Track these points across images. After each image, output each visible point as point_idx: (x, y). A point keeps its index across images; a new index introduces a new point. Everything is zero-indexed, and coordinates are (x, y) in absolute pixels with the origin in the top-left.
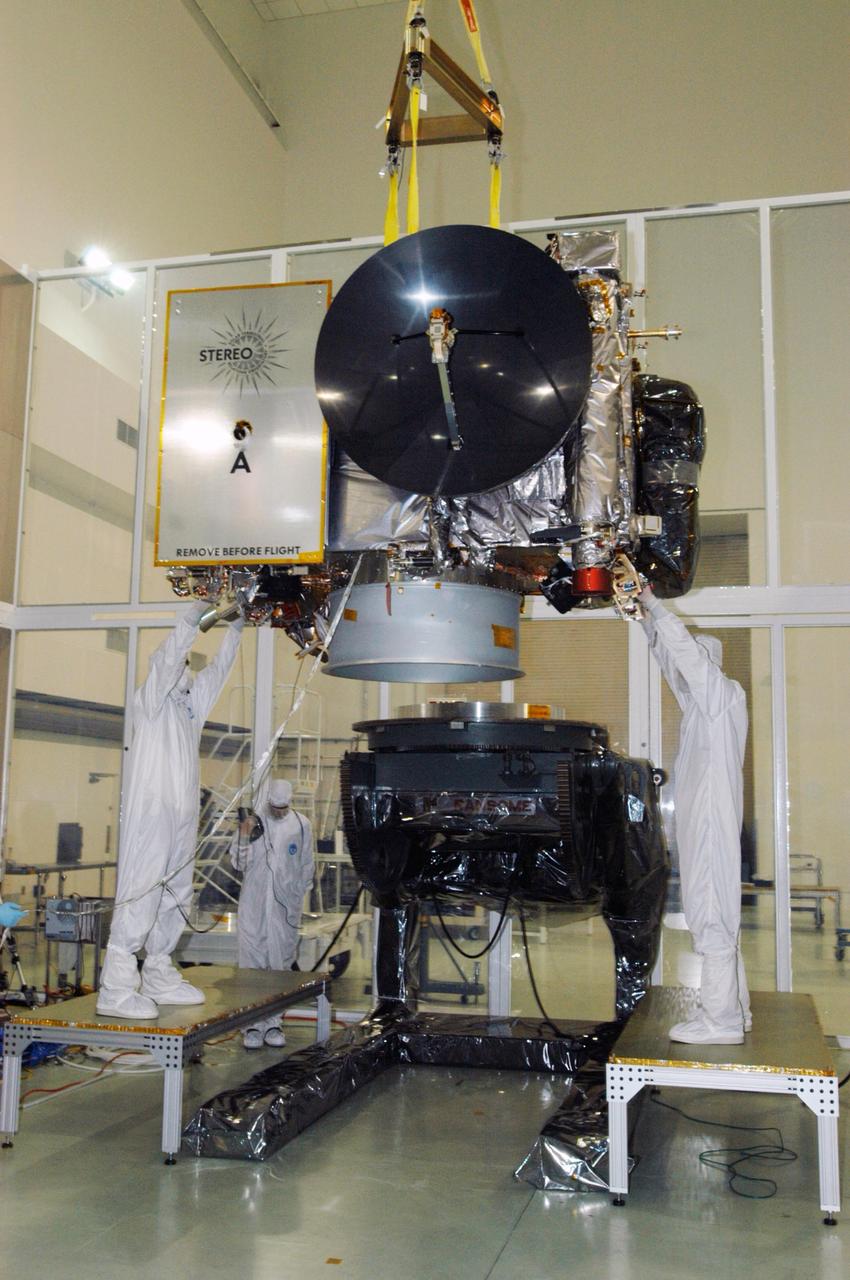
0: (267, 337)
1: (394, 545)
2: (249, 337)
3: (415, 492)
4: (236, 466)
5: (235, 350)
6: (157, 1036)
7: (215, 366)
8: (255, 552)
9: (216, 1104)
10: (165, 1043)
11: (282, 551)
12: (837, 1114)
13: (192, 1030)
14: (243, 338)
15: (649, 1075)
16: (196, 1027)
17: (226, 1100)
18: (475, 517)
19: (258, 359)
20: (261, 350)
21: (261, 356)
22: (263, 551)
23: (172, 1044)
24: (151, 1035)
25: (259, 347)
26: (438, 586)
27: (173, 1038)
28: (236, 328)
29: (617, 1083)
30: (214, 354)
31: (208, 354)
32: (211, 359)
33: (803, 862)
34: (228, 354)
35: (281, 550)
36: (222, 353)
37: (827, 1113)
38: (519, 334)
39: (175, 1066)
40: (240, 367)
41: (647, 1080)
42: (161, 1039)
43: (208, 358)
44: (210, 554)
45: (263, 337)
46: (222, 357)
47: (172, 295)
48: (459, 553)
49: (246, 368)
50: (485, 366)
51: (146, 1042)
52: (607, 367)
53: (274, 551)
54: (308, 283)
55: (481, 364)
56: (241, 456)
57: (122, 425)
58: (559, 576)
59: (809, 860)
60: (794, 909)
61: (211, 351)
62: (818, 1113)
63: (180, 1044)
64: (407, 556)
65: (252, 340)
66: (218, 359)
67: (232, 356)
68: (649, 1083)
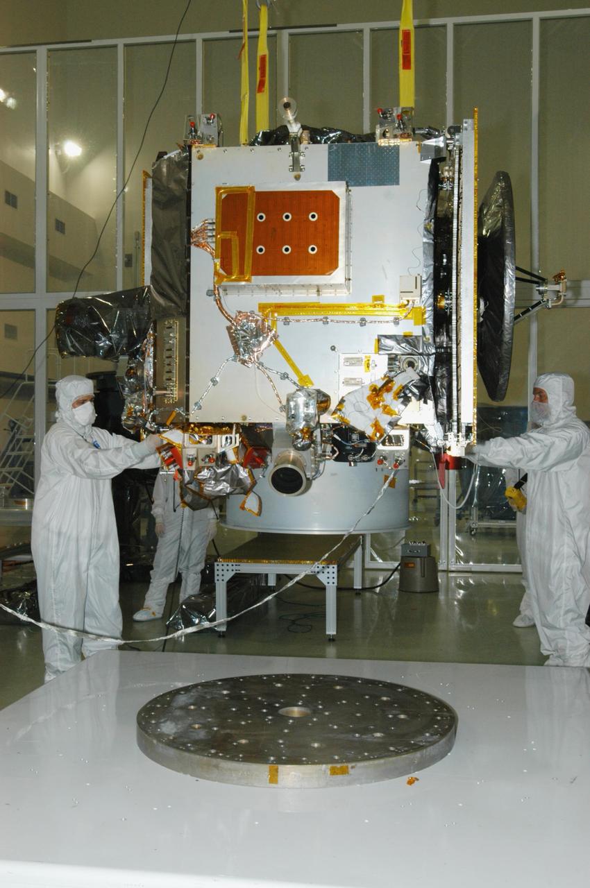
12: (336, 584)
15: (238, 568)
29: (220, 573)
37: (331, 584)
41: (236, 570)
57: (8, 194)
62: (326, 584)
68: (238, 572)
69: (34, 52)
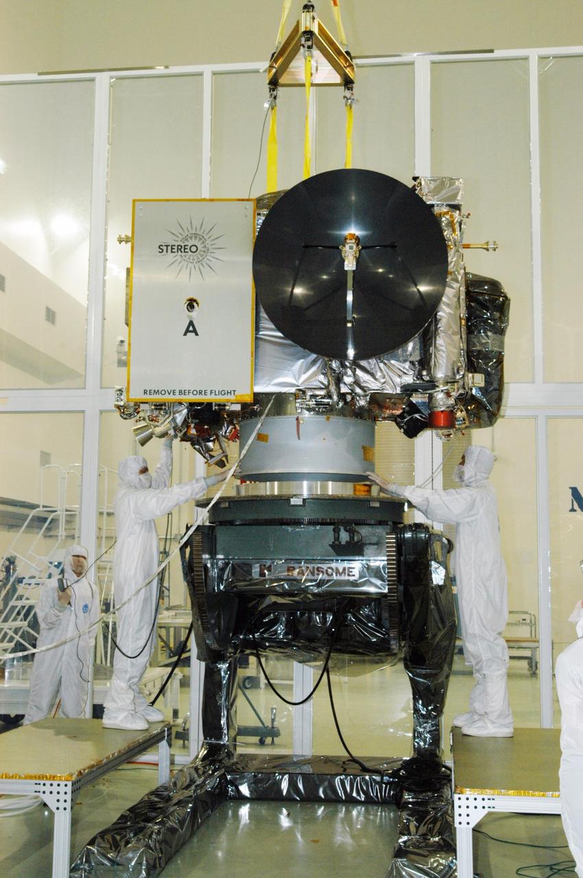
0: (209, 238)
1: (300, 390)
2: (196, 237)
3: (315, 353)
4: (187, 331)
5: (185, 246)
6: (48, 783)
7: (170, 257)
8: (203, 393)
9: (99, 840)
10: (55, 789)
11: (223, 393)
13: (78, 776)
14: (191, 238)
15: (491, 803)
16: (80, 773)
17: (109, 837)
18: (359, 372)
19: (202, 253)
20: (205, 247)
21: (204, 252)
22: (209, 392)
23: (62, 789)
24: (42, 782)
25: (203, 245)
26: (328, 419)
27: (63, 784)
28: (186, 230)
29: (464, 811)
30: (169, 248)
31: (165, 248)
32: (167, 252)
33: (520, 617)
34: (180, 248)
35: (221, 393)
36: (176, 247)
38: (393, 246)
39: (65, 809)
40: (189, 259)
41: (489, 807)
42: (51, 785)
43: (165, 250)
44: (169, 394)
45: (206, 237)
46: (176, 250)
47: (136, 203)
48: (345, 396)
49: (194, 259)
50: (380, 270)
51: (37, 788)
52: (454, 272)
53: (217, 393)
54: (239, 200)
55: (378, 269)
56: (191, 323)
58: (410, 413)
59: (524, 616)
60: (511, 658)
61: (167, 246)
63: (69, 789)
64: (311, 398)
65: (198, 239)
66: (172, 252)
67: (183, 250)
68: (492, 810)
69: (93, 80)
